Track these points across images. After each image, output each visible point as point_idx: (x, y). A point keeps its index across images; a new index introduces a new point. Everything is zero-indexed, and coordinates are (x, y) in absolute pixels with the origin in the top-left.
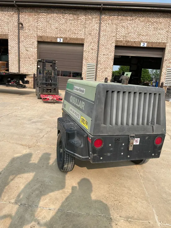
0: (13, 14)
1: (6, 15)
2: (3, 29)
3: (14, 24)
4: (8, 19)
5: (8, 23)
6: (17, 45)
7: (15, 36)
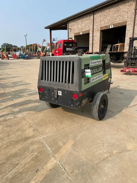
0: (132, 3)
1: (127, 6)
2: (124, 18)
3: (132, 11)
4: (128, 9)
5: (128, 12)
6: (132, 28)
7: (132, 21)
